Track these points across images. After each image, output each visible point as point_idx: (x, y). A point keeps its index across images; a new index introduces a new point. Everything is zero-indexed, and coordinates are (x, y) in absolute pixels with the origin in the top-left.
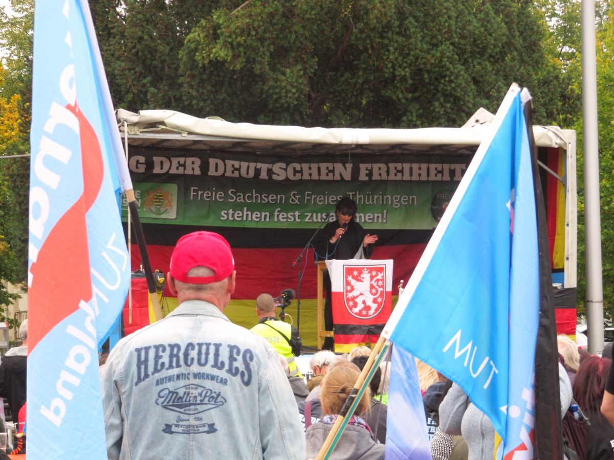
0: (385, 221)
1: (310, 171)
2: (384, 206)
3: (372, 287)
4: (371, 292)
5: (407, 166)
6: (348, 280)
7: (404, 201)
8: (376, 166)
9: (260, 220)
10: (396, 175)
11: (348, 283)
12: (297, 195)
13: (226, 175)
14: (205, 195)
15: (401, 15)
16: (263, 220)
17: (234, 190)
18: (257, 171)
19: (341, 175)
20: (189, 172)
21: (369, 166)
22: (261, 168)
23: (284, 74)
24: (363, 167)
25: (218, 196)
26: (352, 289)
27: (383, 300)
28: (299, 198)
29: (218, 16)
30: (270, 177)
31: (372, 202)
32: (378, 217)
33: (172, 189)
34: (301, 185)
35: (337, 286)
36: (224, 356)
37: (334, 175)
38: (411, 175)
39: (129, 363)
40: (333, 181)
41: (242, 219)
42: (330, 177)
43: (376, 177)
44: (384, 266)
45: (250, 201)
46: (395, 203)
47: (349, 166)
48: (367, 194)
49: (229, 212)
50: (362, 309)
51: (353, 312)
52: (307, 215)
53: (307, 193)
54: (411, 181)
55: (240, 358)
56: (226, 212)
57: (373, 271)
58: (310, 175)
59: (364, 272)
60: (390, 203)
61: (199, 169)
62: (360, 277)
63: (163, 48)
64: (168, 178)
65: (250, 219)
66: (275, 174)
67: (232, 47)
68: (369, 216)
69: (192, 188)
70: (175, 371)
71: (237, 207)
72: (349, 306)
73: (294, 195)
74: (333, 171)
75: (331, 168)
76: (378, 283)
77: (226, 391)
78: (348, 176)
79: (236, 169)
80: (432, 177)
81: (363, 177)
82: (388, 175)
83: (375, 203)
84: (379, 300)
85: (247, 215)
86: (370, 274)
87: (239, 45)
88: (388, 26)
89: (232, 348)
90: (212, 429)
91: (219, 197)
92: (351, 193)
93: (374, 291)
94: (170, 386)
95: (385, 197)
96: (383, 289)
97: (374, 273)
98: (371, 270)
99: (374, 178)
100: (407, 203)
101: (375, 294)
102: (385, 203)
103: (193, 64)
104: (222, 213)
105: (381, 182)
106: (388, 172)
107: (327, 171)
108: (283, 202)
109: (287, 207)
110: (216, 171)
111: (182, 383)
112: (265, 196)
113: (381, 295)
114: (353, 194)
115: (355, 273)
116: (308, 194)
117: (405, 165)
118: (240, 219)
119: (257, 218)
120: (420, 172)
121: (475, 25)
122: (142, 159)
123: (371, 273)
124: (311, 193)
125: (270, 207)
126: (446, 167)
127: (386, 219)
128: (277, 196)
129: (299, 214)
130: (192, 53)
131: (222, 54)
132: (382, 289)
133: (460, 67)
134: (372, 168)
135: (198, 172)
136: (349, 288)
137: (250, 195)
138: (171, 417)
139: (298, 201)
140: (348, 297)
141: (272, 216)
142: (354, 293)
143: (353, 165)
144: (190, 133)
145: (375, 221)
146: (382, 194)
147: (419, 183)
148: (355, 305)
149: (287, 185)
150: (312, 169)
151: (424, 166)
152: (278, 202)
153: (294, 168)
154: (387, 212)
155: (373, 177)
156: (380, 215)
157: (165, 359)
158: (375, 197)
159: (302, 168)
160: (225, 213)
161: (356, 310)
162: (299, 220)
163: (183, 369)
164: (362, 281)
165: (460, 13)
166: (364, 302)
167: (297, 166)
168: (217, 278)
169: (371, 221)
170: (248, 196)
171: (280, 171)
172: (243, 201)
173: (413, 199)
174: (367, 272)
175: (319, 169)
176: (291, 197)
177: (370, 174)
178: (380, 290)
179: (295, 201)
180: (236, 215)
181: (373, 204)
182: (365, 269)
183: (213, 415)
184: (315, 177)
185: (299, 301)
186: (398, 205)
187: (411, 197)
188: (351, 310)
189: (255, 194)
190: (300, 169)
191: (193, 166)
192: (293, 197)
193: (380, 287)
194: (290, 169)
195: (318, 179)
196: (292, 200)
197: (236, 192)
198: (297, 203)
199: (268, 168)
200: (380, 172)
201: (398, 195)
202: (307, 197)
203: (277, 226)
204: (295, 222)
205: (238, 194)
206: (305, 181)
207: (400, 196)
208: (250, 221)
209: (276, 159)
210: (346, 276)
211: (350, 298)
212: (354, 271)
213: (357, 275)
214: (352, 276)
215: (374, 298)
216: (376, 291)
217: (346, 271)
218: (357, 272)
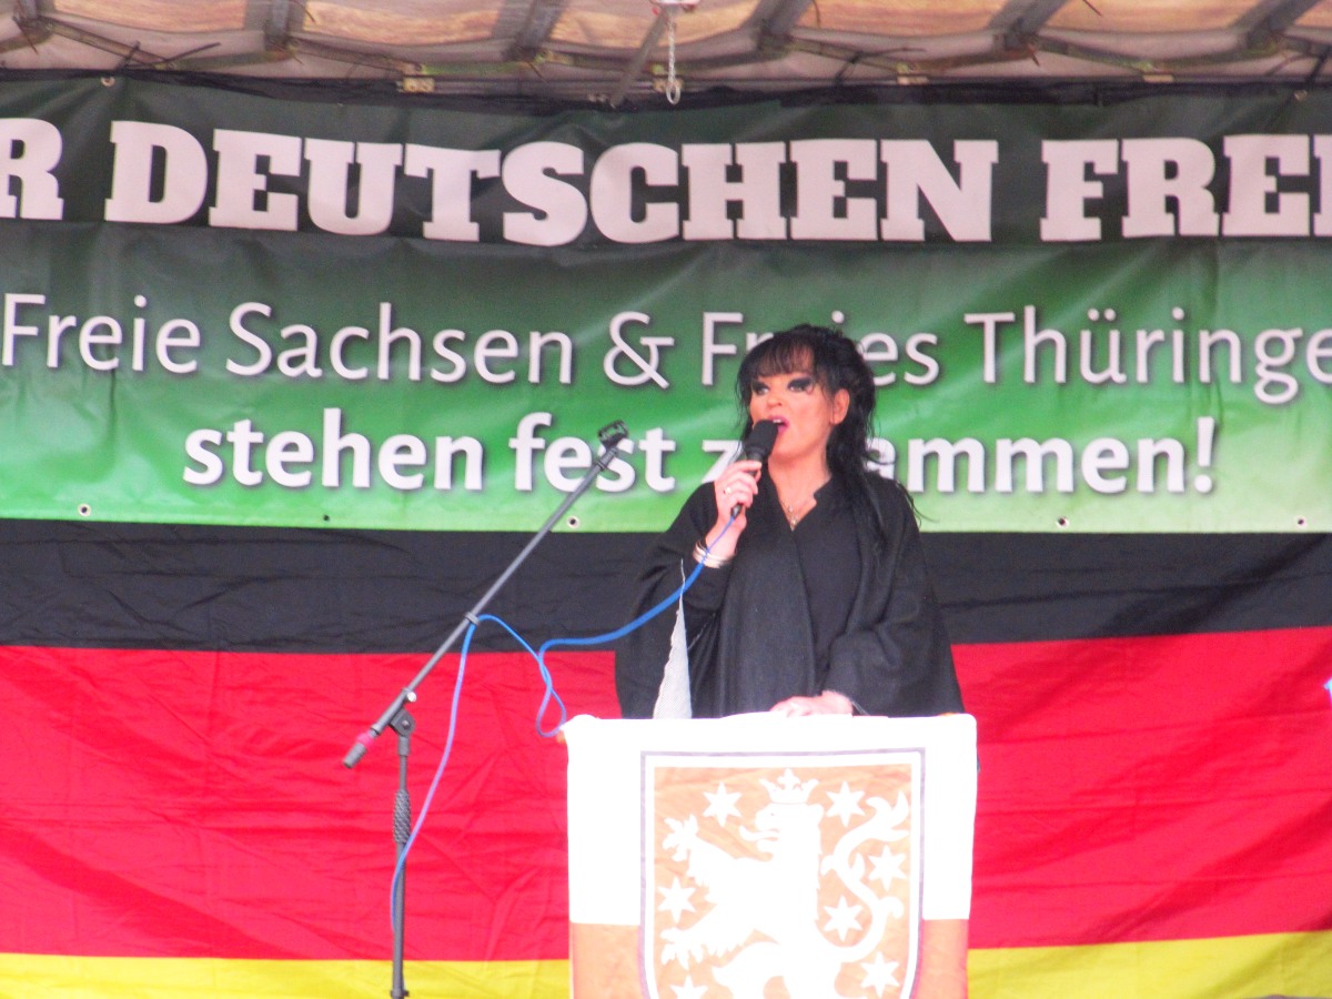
0: (1203, 483)
1: (735, 191)
2: (1198, 388)
3: (831, 889)
4: (822, 920)
6: (673, 851)
7: (1321, 361)
8: (1145, 156)
9: (428, 482)
10: (1272, 204)
11: (671, 868)
12: (650, 329)
13: (217, 217)
14: (86, 338)
16: (442, 481)
17: (265, 310)
18: (414, 196)
19: (925, 209)
21: (1103, 154)
22: (430, 172)
24: (1067, 161)
25: (163, 341)
26: (701, 905)
27: (900, 975)
28: (661, 349)
30: (491, 231)
31: (1121, 370)
32: (1160, 459)
34: (675, 274)
37: (882, 212)
40: (881, 249)
41: (315, 480)
42: (860, 222)
43: (1145, 219)
44: (915, 758)
45: (360, 373)
46: (1269, 376)
47: (979, 156)
48: (1092, 325)
49: (231, 437)
52: (719, 454)
53: (710, 319)
56: (215, 437)
57: (837, 788)
58: (735, 210)
59: (775, 796)
60: (1236, 376)
61: (53, 183)
62: (751, 828)
66: (520, 207)
68: (1106, 453)
69: (12, 300)
71: (282, 405)
73: (627, 330)
74: (875, 189)
75: (863, 170)
76: (869, 866)
78: (969, 216)
79: (278, 184)
81: (1066, 220)
82: (1222, 205)
83: (1142, 376)
84: (880, 975)
85: (346, 453)
86: (818, 810)
91: (171, 351)
92: (989, 320)
93: (843, 918)
95: (1205, 340)
96: (906, 902)
97: (845, 802)
98: (826, 782)
99: (1132, 227)
101: (856, 938)
102: (1205, 376)
104: (193, 446)
105: (1179, 248)
106: (1220, 187)
107: (839, 188)
108: (565, 377)
109: (589, 407)
110: (157, 193)
112: (449, 343)
113: (893, 948)
114: (999, 326)
115: (722, 803)
116: (718, 326)
118: (302, 478)
119: (404, 470)
123: (828, 805)
124: (737, 317)
125: (483, 407)
127: (1209, 470)
128: (523, 341)
129: (670, 446)
132: (894, 906)
134: (1122, 166)
135: (44, 203)
136: (677, 899)
137: (363, 333)
139: (659, 370)
140: (667, 955)
142: (713, 933)
143: (1002, 150)
145: (1145, 480)
146: (1184, 323)
149: (588, 275)
150: (746, 174)
152: (534, 376)
153: (638, 175)
154: (1216, 431)
155: (1126, 222)
156: (1174, 449)
158: (1143, 341)
159: (683, 173)
160: (206, 445)
162: (668, 484)
164: (766, 857)
166: (775, 990)
167: (659, 163)
169: (1118, 484)
170: (349, 342)
171: (552, 193)
172: (315, 373)
174: (802, 796)
175: (788, 174)
176: (613, 345)
177: (1111, 203)
178: (885, 911)
179: (640, 371)
180: (274, 456)
181: (1130, 382)
182: (789, 779)
184: (763, 222)
186: (1283, 387)
189: (393, 328)
190: (671, 179)
191: (14, 168)
192: (622, 346)
193: (881, 893)
194: (611, 180)
195: (780, 234)
196: (621, 362)
197: (275, 319)
198: (651, 382)
199: (474, 174)
200: (1172, 188)
201: (1285, 328)
202: (716, 341)
203: (530, 519)
204: (640, 494)
205: (286, 332)
206: (702, 245)
207: (1298, 332)
208: (363, 489)
209: (522, 120)
210: (660, 820)
211: (685, 965)
212: (715, 792)
213: (730, 818)
214: (701, 819)
215: (846, 966)
216: (858, 918)
217: (658, 788)
218: (737, 796)
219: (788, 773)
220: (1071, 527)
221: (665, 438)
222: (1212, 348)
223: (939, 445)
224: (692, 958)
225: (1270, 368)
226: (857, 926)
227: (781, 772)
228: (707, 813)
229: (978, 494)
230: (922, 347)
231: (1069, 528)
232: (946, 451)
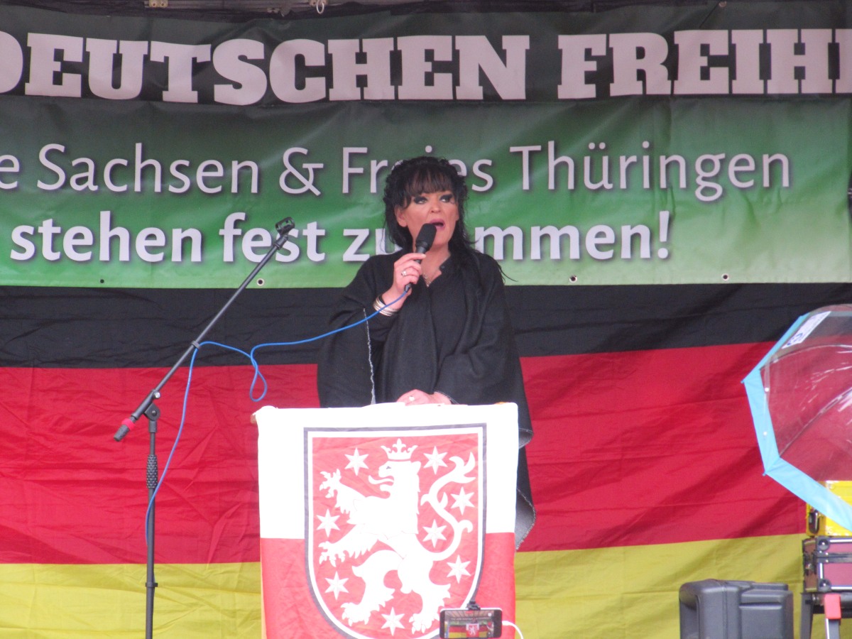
0: (663, 253)
1: (362, 69)
2: (661, 193)
3: (426, 515)
4: (421, 535)
5: (748, 41)
6: (326, 491)
7: (737, 174)
8: (623, 44)
9: (167, 257)
10: (705, 74)
11: (324, 503)
12: (308, 158)
13: (30, 89)
16: (176, 256)
17: (61, 148)
18: (156, 74)
19: (484, 80)
21: (597, 43)
22: (167, 59)
24: (574, 48)
26: (344, 526)
27: (471, 569)
28: (315, 170)
30: (206, 96)
31: (610, 181)
32: (635, 238)
34: (324, 123)
37: (456, 82)
38: (765, 73)
40: (455, 105)
41: (95, 257)
42: (442, 88)
43: (625, 84)
44: (479, 431)
45: (123, 188)
46: (704, 184)
47: (517, 45)
48: (591, 153)
49: (40, 230)
50: (386, 609)
51: (345, 622)
52: (354, 237)
53: (347, 151)
54: (765, 99)
56: (30, 230)
57: (430, 451)
58: (362, 81)
59: (390, 456)
60: (683, 184)
62: (376, 477)
65: (124, 255)
66: (225, 81)
68: (600, 235)
71: (73, 209)
72: (328, 598)
73: (293, 158)
74: (452, 67)
75: (443, 55)
76: (451, 501)
78: (511, 84)
79: (69, 67)
81: (574, 86)
82: (673, 75)
83: (623, 185)
84: (459, 569)
85: (114, 240)
86: (418, 465)
92: (525, 150)
93: (435, 533)
95: (663, 161)
96: (475, 523)
97: (435, 459)
98: (421, 447)
99: (616, 90)
100: (750, 183)
101: (443, 546)
102: (663, 184)
104: (16, 236)
106: (672, 64)
107: (428, 67)
108: (254, 189)
112: (179, 168)
113: (467, 551)
114: (531, 153)
115: (357, 461)
116: (352, 155)
117: (740, 36)
118: (86, 256)
119: (150, 250)
120: (800, 61)
123: (424, 461)
124: (364, 150)
125: (202, 209)
127: (666, 245)
128: (227, 167)
129: (322, 232)
132: (468, 525)
134: (610, 51)
136: (328, 523)
137: (124, 162)
139: (314, 184)
140: (323, 558)
141: (210, 239)
142: (352, 544)
143: (532, 41)
145: (626, 252)
146: (650, 151)
147: (797, 102)
148: (356, 590)
150: (369, 58)
151: (817, 39)
152: (234, 189)
153: (300, 59)
154: (671, 220)
155: (612, 86)
156: (644, 231)
158: (624, 163)
159: (329, 58)
160: (24, 235)
161: (356, 613)
162: (321, 257)
164: (386, 495)
166: (392, 579)
167: (313, 52)
169: (608, 254)
170: (115, 168)
171: (244, 72)
172: (94, 188)
173: (774, 165)
174: (408, 455)
175: (396, 58)
176: (286, 169)
177: (602, 74)
178: (461, 527)
179: (303, 185)
180: (68, 242)
181: (616, 186)
182: (399, 445)
184: (380, 89)
185: (151, 575)
186: (714, 191)
187: (766, 160)
188: (336, 609)
189: (143, 160)
190: (321, 62)
192: (290, 169)
193: (459, 518)
194: (283, 62)
195: (391, 96)
196: (290, 179)
197: (69, 155)
198: (309, 191)
199: (194, 60)
200: (641, 64)
201: (715, 154)
202: (351, 166)
203: (232, 280)
204: (303, 263)
205: (75, 163)
206: (341, 104)
207: (722, 156)
208: (125, 262)
209: (224, 25)
210: (316, 472)
211: (334, 564)
212: (352, 454)
213: (361, 470)
214: (343, 471)
215: (436, 563)
216: (444, 533)
217: (314, 452)
218: (365, 456)
219: (399, 441)
220: (578, 282)
221: (318, 228)
222: (668, 166)
223: (494, 231)
224: (338, 560)
225: (704, 179)
226: (443, 538)
227: (394, 440)
228: (348, 467)
229: (519, 261)
230: (482, 168)
231: (577, 282)
232: (499, 234)
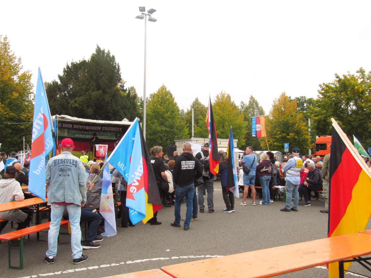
5: (111, 128)
8: (105, 128)
11: (99, 149)
13: (77, 128)
15: (111, 100)
17: (78, 131)
18: (83, 127)
20: (70, 127)
21: (104, 127)
23: (89, 110)
24: (103, 128)
25: (75, 132)
29: (77, 98)
30: (85, 129)
33: (66, 130)
34: (91, 130)
35: (97, 149)
36: (72, 162)
39: (52, 163)
40: (97, 130)
42: (97, 129)
43: (105, 130)
44: (106, 146)
45: (81, 133)
47: (100, 127)
48: (104, 133)
54: (112, 131)
55: (75, 162)
63: (66, 104)
64: (66, 128)
67: (79, 104)
69: (70, 130)
70: (62, 164)
71: (79, 134)
73: (90, 132)
77: (72, 168)
78: (100, 129)
79: (79, 127)
80: (116, 130)
81: (103, 129)
87: (80, 104)
88: (109, 102)
89: (73, 160)
90: (69, 175)
92: (101, 132)
94: (61, 167)
95: (107, 133)
98: (104, 147)
102: (107, 135)
103: (71, 107)
104: (76, 135)
105: (106, 131)
106: (108, 129)
109: (88, 134)
110: (75, 127)
111: (63, 166)
112: (84, 132)
115: (101, 147)
121: (124, 103)
122: (61, 124)
125: (85, 134)
126: (118, 128)
128: (86, 132)
130: (71, 105)
131: (77, 105)
133: (122, 111)
135: (71, 127)
138: (61, 173)
141: (85, 136)
142: (100, 151)
144: (70, 120)
147: (113, 131)
148: (100, 153)
149: (88, 130)
150: (93, 127)
151: (114, 128)
156: (106, 137)
157: (60, 162)
161: (101, 154)
163: (63, 164)
164: (102, 149)
165: (122, 101)
166: (102, 152)
167: (91, 127)
168: (71, 147)
169: (104, 138)
171: (87, 128)
173: (112, 134)
177: (104, 129)
183: (69, 173)
184: (94, 129)
185: (90, 152)
191: (71, 126)
194: (89, 127)
